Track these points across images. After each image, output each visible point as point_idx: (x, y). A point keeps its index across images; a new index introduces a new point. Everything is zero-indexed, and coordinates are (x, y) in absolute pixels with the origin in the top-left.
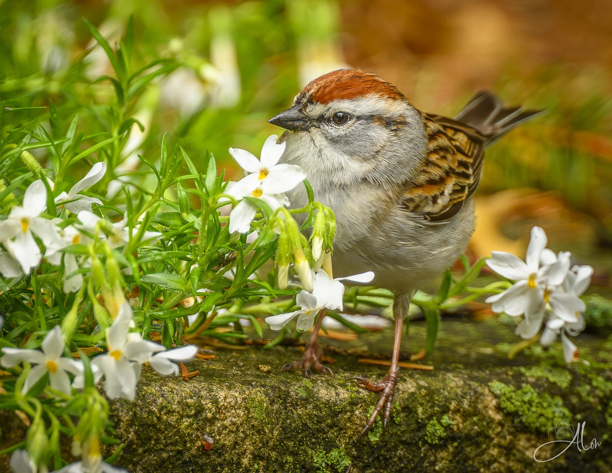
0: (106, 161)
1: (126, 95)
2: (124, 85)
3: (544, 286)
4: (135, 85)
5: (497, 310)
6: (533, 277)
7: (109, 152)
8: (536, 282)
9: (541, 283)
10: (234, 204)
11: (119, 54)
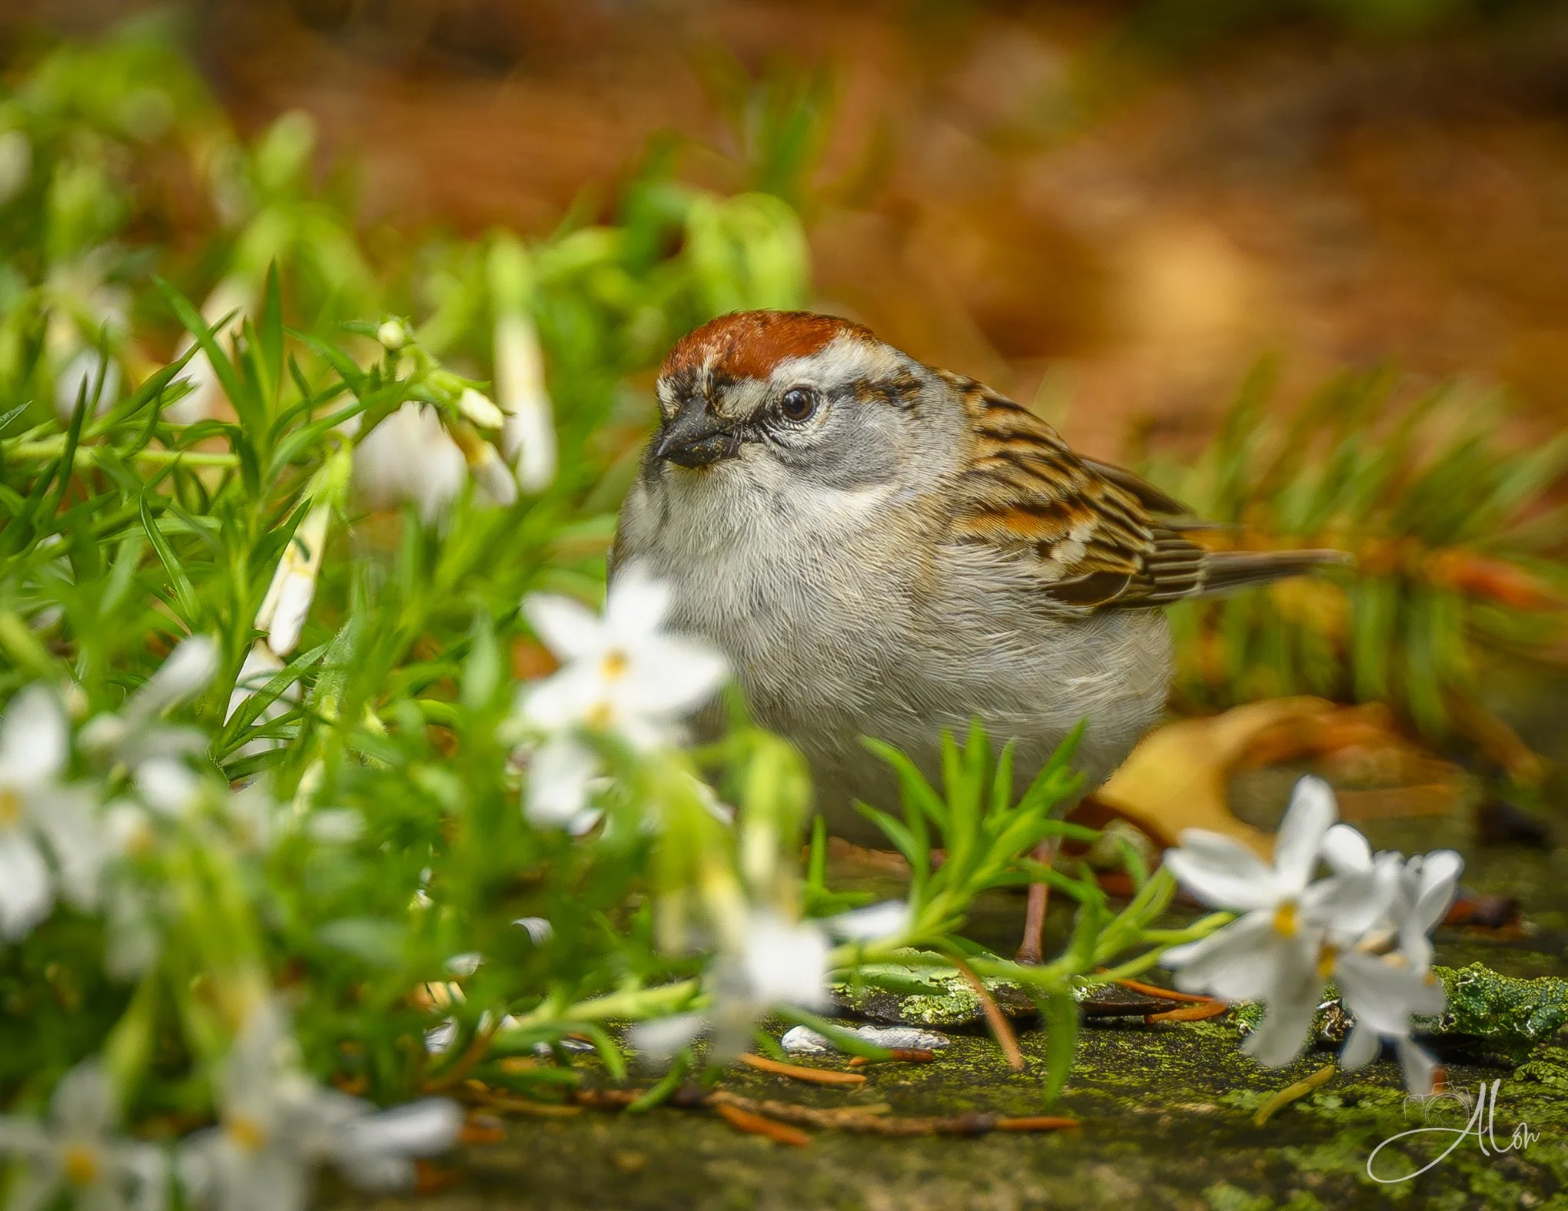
0: (216, 639)
1: (265, 471)
2: (260, 445)
3: (1318, 933)
4: (289, 445)
5: (1191, 984)
6: (1289, 907)
7: (225, 615)
8: (1297, 923)
9: (1313, 924)
10: (541, 739)
11: (246, 364)
